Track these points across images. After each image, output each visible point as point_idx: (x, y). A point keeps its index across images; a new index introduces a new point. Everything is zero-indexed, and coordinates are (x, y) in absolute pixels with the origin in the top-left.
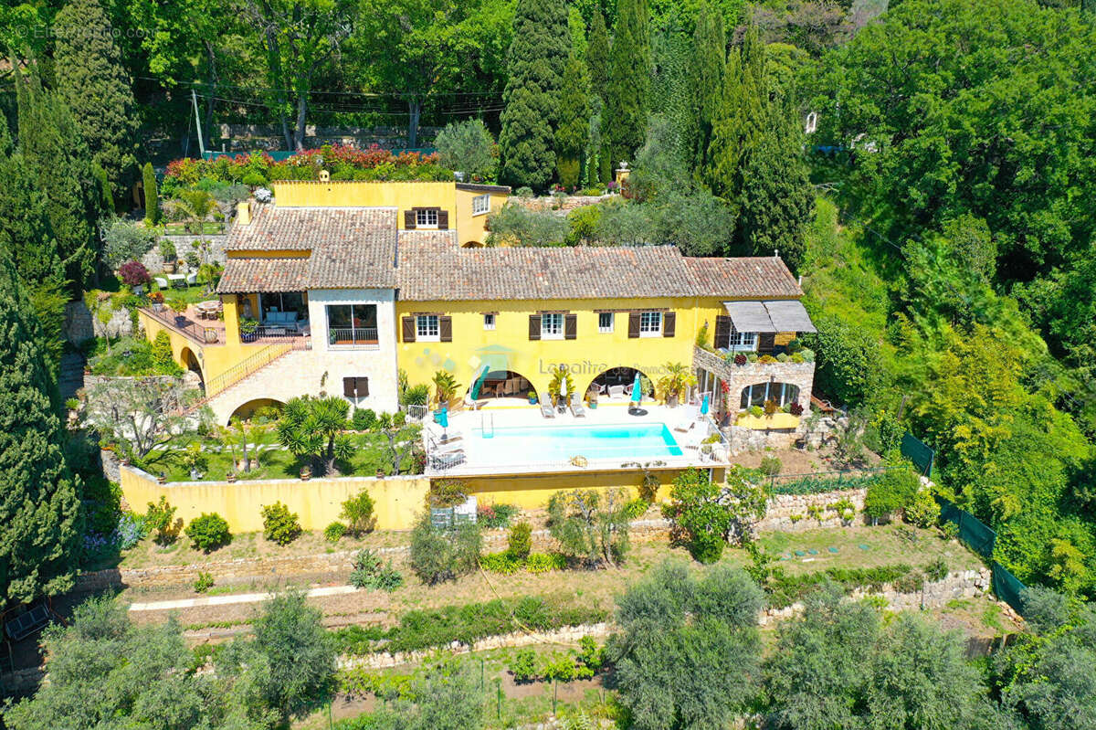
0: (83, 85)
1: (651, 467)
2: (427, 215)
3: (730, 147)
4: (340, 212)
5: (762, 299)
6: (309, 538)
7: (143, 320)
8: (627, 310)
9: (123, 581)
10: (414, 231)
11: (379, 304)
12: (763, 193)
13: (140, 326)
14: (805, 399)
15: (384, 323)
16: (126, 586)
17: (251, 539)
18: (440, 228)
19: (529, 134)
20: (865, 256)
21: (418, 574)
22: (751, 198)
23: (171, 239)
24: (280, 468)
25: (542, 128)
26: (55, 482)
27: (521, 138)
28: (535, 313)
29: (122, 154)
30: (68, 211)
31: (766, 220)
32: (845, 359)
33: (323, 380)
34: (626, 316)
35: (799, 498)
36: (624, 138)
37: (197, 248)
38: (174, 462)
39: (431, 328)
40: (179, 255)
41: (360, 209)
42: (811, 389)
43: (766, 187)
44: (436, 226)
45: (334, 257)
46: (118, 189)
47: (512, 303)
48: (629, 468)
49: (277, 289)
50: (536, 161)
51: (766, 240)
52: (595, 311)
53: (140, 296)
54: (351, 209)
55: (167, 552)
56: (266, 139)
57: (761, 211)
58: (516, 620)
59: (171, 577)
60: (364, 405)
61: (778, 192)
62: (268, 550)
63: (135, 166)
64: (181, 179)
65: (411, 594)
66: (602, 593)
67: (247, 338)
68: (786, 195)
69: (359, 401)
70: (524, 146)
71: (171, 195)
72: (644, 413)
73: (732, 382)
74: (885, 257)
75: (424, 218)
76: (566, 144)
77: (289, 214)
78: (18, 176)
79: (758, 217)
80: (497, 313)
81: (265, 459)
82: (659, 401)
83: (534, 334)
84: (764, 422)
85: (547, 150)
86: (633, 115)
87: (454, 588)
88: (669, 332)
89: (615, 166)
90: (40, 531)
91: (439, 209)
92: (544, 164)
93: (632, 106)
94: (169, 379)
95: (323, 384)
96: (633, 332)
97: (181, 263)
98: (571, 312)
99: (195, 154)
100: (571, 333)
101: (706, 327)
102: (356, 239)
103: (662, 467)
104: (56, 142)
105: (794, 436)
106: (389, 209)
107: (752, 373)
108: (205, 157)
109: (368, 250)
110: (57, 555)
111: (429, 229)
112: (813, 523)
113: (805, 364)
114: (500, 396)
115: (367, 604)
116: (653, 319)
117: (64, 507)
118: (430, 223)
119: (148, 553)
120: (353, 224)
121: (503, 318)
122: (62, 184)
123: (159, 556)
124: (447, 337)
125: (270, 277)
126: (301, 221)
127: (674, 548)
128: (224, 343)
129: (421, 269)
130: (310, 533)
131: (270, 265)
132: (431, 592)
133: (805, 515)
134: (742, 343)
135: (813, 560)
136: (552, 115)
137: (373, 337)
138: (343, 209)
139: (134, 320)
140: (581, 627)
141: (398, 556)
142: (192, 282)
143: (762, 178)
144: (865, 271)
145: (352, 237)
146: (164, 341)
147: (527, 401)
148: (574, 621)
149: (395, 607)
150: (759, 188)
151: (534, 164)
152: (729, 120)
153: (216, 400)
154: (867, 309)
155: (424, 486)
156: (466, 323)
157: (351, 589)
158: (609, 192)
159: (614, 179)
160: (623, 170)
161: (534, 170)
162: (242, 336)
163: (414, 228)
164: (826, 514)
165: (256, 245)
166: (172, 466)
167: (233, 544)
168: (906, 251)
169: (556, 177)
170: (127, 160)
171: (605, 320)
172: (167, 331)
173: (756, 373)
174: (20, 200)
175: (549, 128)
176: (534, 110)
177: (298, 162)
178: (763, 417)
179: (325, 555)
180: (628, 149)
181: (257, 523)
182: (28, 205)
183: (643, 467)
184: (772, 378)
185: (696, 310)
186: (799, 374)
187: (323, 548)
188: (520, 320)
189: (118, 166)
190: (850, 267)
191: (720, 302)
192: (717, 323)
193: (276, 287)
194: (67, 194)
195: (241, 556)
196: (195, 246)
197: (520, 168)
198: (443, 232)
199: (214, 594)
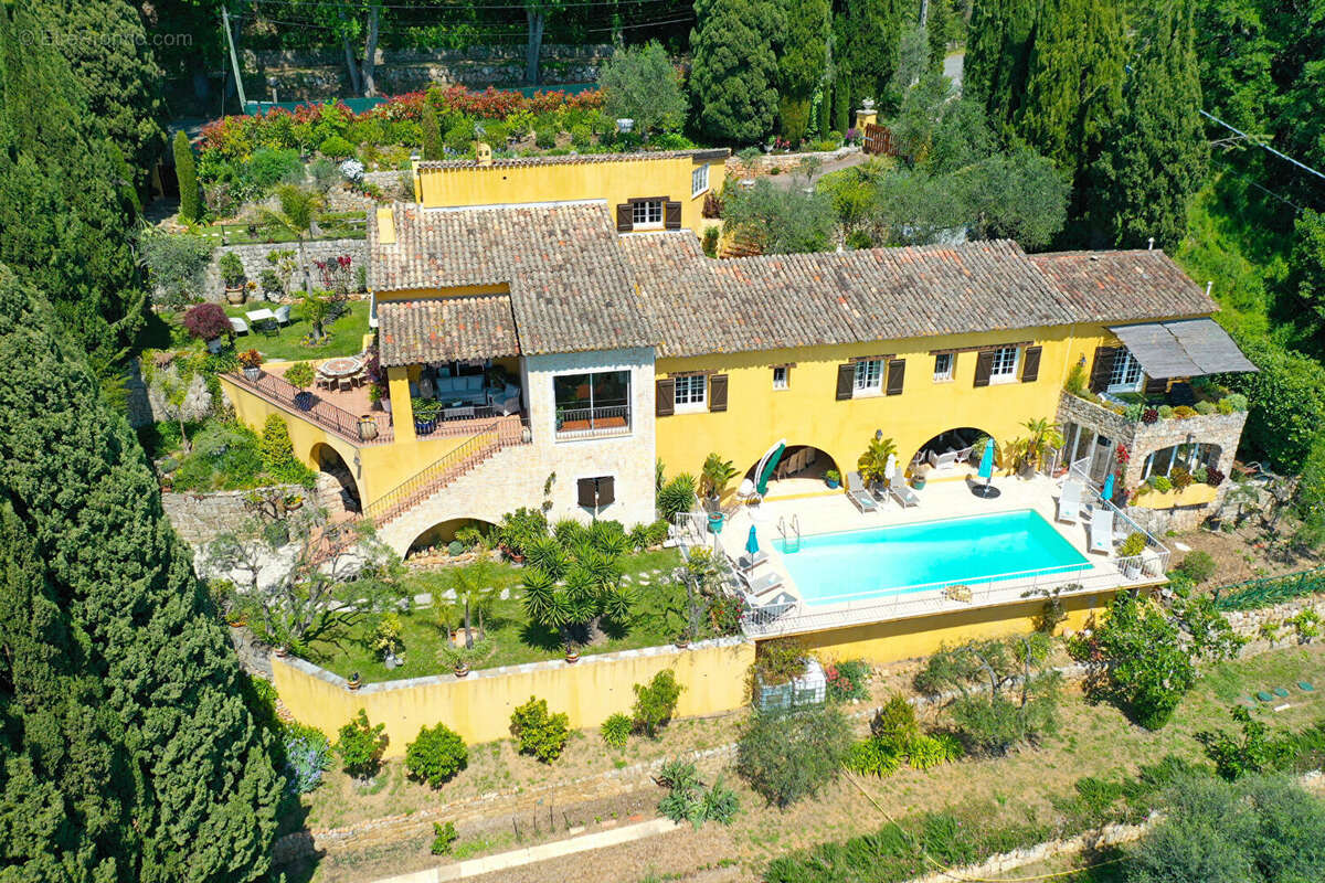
0: (68, 10)
1: (1062, 594)
2: (647, 209)
3: (1068, 84)
4: (525, 213)
5: (1162, 321)
6: (581, 743)
7: (229, 392)
8: (975, 348)
9: (317, 847)
10: (630, 235)
11: (634, 370)
12: (1141, 157)
13: (225, 401)
14: (1225, 465)
15: (640, 395)
16: (323, 854)
17: (496, 755)
18: (668, 227)
19: (744, 65)
20: (1223, 229)
21: (754, 787)
22: (1118, 163)
23: (236, 250)
24: (512, 633)
25: (763, 55)
26: (243, 758)
27: (731, 72)
28: (847, 362)
29: (139, 120)
30: (101, 234)
31: (1142, 195)
32: (1288, 405)
33: (548, 485)
34: (974, 355)
35: (1252, 614)
36: (871, 64)
37: (275, 262)
38: (345, 636)
39: (694, 392)
40: (248, 275)
41: (551, 206)
42: (1235, 448)
43: (1148, 149)
44: (660, 224)
45: (548, 295)
46: (137, 175)
47: (817, 351)
48: (1032, 597)
49: (473, 355)
50: (753, 104)
51: (1139, 225)
52: (932, 353)
53: (220, 355)
54: (538, 206)
55: (373, 792)
56: (317, 73)
57: (1135, 183)
58: (929, 858)
59: (389, 832)
60: (607, 515)
61: (1164, 155)
62: (528, 773)
63: (157, 135)
64: (226, 151)
65: (760, 825)
66: (1031, 796)
67: (423, 429)
68: (1175, 157)
69: (600, 511)
70: (737, 81)
71: (215, 178)
72: (995, 493)
73: (1135, 448)
74: (1248, 228)
75: (643, 212)
76: (796, 77)
77: (448, 220)
78: (37, 193)
79: (1129, 192)
80: (794, 365)
81: (483, 618)
82: (1005, 471)
83: (844, 391)
84: (1171, 498)
85: (769, 87)
86: (884, 29)
87: (817, 806)
88: (1030, 374)
89: (856, 105)
90: (237, 846)
91: (667, 198)
92: (763, 108)
93: (884, 17)
94: (296, 490)
95: (547, 491)
96: (981, 379)
97: (252, 287)
98: (898, 357)
99: (234, 109)
100: (895, 386)
101: (1080, 364)
102: (567, 261)
103: (1076, 592)
104: (72, 123)
105: (1205, 513)
106: (595, 203)
107: (1164, 433)
108: (248, 111)
109: (593, 279)
110: (260, 873)
111: (649, 230)
112: (1264, 645)
113: (1235, 415)
114: (782, 477)
115: (705, 853)
116: (1006, 357)
117: (262, 792)
118: (651, 220)
119: (345, 797)
120: (552, 233)
121: (802, 372)
122: (87, 191)
123: (365, 800)
124: (719, 403)
125: (455, 334)
126: (470, 232)
127: (1094, 704)
128: (391, 439)
129: (666, 300)
130: (578, 734)
131: (445, 311)
132: (786, 819)
133: (1256, 635)
134: (1123, 381)
135: (1287, 706)
136: (778, 36)
137: (625, 418)
138: (526, 207)
139: (214, 391)
140: (1014, 853)
141: (715, 761)
142: (284, 320)
143: (1142, 134)
144: (1225, 251)
145: (559, 257)
146: (276, 430)
147: (821, 482)
148: (1003, 844)
149: (748, 852)
150: (1135, 151)
151: (750, 108)
152: (1069, 43)
153: (386, 526)
154: (1241, 308)
155: (749, 655)
156: (746, 383)
157: (665, 825)
158: (847, 143)
159: (852, 123)
160: (868, 111)
161: (749, 117)
162: (417, 426)
163: (630, 229)
164: (1283, 630)
165: (419, 279)
166: (344, 643)
167: (471, 769)
168: (1303, 225)
169: (777, 127)
170: (147, 127)
171: (943, 362)
172: (281, 415)
173: (1168, 431)
174: (42, 233)
175: (772, 54)
176: (751, 28)
177: (390, 114)
178: (1171, 491)
179: (615, 772)
180: (875, 79)
181: (501, 729)
182: (54, 241)
183: (1052, 595)
184: (1189, 437)
185: (1068, 341)
186: (1222, 428)
187: (607, 758)
188: (825, 373)
189: (135, 139)
190: (1205, 246)
191: (1106, 329)
192: (1096, 357)
193: (472, 350)
194: (96, 206)
195: (491, 787)
196: (272, 260)
197: (728, 116)
198: (672, 233)
199: (463, 857)
